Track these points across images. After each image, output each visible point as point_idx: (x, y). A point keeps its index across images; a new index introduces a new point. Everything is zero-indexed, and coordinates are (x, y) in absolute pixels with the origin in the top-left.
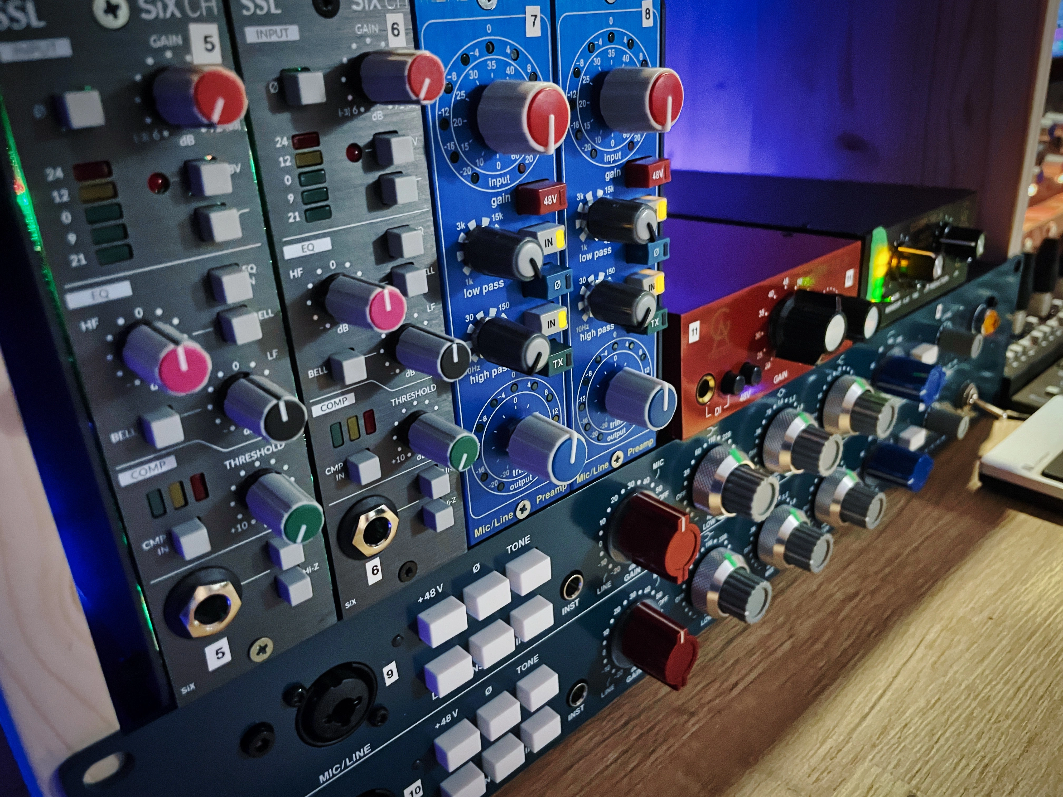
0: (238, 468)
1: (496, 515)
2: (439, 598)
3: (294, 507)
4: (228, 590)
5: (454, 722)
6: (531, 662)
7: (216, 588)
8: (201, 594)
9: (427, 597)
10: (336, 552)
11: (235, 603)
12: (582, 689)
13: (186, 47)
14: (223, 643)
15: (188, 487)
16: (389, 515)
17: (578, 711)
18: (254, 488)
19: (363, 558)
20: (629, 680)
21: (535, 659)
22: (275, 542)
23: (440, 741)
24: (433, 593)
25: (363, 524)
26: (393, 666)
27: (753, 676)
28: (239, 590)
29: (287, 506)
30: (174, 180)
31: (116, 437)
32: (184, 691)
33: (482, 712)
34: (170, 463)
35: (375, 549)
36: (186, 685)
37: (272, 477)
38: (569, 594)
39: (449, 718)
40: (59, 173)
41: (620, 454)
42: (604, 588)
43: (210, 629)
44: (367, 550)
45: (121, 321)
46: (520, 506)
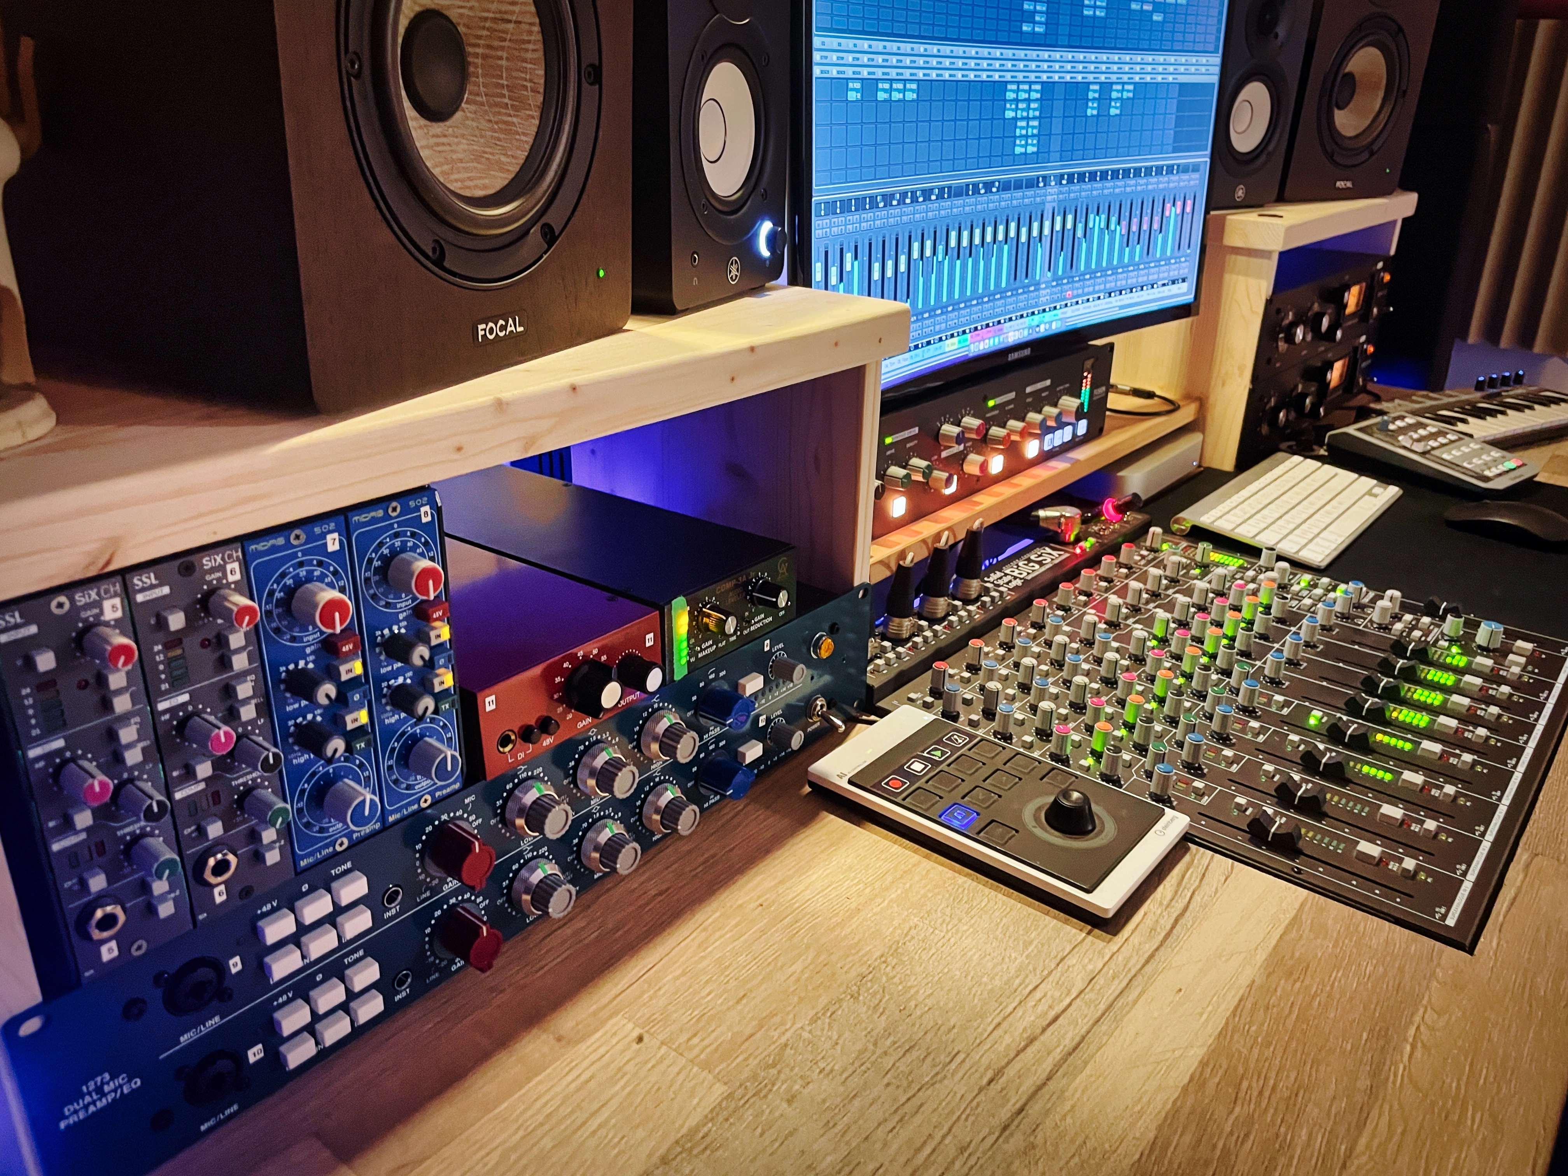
0: (125, 835)
1: (319, 850)
2: (274, 910)
3: (162, 859)
4: (118, 911)
5: (289, 1001)
6: (356, 956)
7: (109, 909)
8: (99, 914)
9: (264, 909)
10: (192, 882)
11: (122, 918)
12: (407, 976)
13: (102, 612)
14: (113, 944)
15: (93, 848)
16: (231, 858)
17: (404, 994)
18: (137, 847)
19: (212, 886)
20: (454, 968)
21: (361, 953)
22: (149, 879)
23: (277, 1015)
24: (269, 906)
25: (212, 862)
26: (237, 959)
27: (559, 960)
28: (124, 909)
29: (156, 858)
30: (92, 681)
31: (51, 824)
32: (87, 974)
33: (313, 994)
34: (83, 836)
35: (220, 879)
36: (88, 970)
37: (150, 840)
38: (389, 903)
39: (285, 997)
40: (28, 690)
41: (428, 797)
42: (424, 896)
43: (105, 934)
44: (213, 880)
45: (58, 760)
46: (339, 842)
